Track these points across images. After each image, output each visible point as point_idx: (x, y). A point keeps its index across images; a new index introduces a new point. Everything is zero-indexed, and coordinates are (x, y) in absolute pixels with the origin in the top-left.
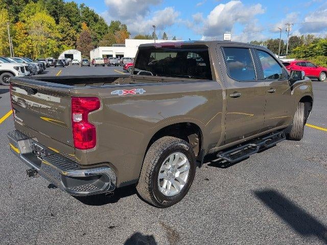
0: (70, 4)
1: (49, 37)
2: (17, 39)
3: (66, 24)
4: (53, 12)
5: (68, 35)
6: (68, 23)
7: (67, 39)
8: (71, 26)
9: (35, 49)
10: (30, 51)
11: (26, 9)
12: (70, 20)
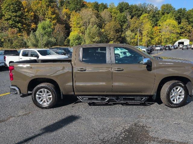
0: (190, 11)
1: (172, 33)
2: (153, 35)
3: (185, 23)
4: (178, 17)
5: (185, 30)
6: (187, 23)
7: (185, 32)
8: (189, 24)
9: (162, 40)
10: (160, 41)
11: (162, 18)
12: (189, 21)
